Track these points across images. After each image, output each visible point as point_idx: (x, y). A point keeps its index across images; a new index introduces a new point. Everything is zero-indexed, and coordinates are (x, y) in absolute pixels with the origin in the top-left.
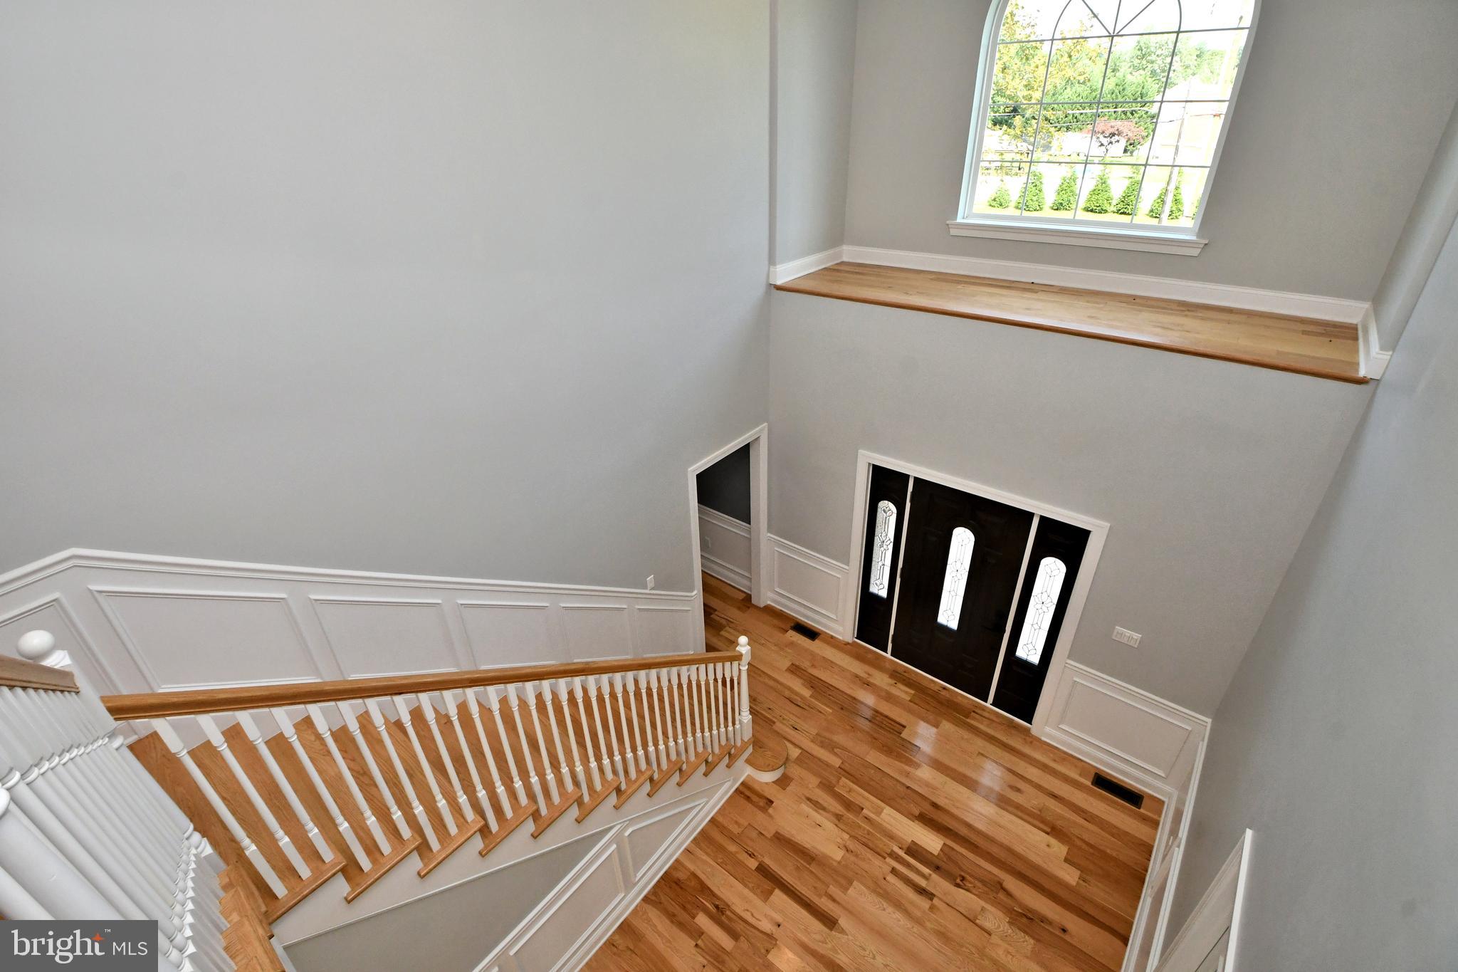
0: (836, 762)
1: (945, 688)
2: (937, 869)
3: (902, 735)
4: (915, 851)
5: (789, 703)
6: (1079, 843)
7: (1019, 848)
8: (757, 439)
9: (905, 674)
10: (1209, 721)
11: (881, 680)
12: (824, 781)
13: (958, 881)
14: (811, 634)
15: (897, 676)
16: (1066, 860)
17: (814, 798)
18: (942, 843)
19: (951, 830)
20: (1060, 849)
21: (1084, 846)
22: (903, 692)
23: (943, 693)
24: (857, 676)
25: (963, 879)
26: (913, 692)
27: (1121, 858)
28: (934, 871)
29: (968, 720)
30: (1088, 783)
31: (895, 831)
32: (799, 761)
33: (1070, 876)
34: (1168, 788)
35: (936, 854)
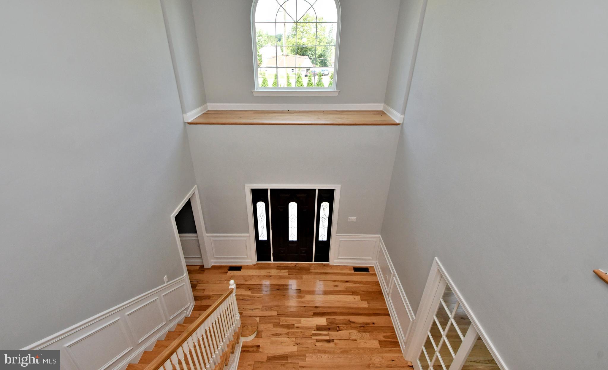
0: (275, 313)
1: (297, 264)
2: (329, 329)
3: (292, 289)
4: (319, 328)
5: (244, 301)
6: (361, 293)
7: (348, 305)
8: (194, 194)
9: (281, 266)
10: (380, 235)
11: (274, 272)
12: (274, 324)
13: (338, 329)
14: (238, 268)
15: (279, 268)
16: (362, 300)
17: (274, 333)
18: (325, 319)
19: (326, 313)
20: (358, 298)
21: (364, 293)
22: (284, 273)
23: (297, 265)
24: (265, 276)
25: (339, 327)
26: (288, 271)
27: (374, 290)
28: (329, 331)
29: (310, 271)
30: (353, 272)
31: (309, 325)
32: (261, 322)
33: (365, 305)
34: (374, 262)
35: (326, 324)
